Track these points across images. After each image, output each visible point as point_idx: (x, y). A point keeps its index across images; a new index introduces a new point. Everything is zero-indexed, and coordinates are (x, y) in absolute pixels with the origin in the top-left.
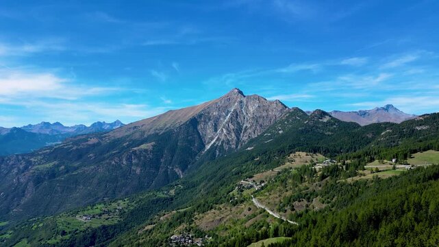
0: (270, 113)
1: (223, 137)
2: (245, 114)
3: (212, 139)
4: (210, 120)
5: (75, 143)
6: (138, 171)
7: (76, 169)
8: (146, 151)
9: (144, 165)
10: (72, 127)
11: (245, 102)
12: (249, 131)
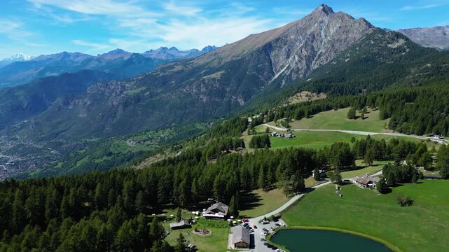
0: (350, 35)
1: (293, 66)
2: (323, 36)
3: (282, 67)
4: (285, 45)
5: (163, 70)
6: (205, 100)
7: (158, 94)
8: (214, 79)
9: (210, 94)
10: (185, 52)
11: (327, 22)
12: (323, 58)
